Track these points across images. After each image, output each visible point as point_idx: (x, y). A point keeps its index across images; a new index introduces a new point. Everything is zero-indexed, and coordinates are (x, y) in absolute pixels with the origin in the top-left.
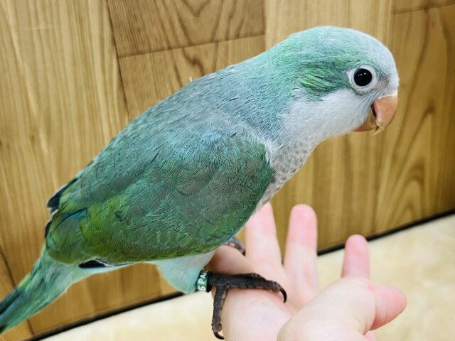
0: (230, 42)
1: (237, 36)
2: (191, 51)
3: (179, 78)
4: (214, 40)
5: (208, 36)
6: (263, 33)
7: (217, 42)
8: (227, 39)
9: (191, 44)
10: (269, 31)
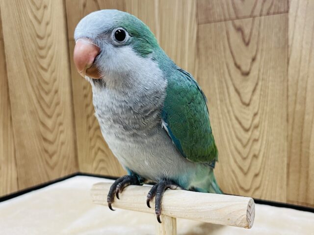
0: (263, 17)
1: (268, 14)
2: (237, 22)
3: (228, 39)
4: (252, 16)
5: (249, 14)
6: (287, 12)
7: (254, 17)
8: (261, 15)
9: (238, 18)
10: (291, 10)
